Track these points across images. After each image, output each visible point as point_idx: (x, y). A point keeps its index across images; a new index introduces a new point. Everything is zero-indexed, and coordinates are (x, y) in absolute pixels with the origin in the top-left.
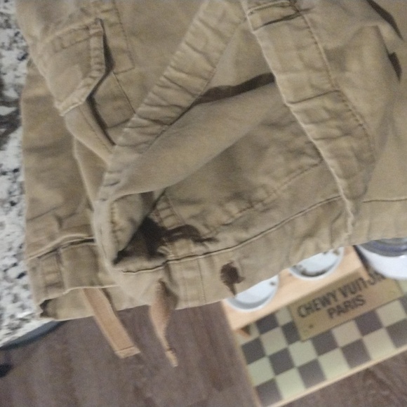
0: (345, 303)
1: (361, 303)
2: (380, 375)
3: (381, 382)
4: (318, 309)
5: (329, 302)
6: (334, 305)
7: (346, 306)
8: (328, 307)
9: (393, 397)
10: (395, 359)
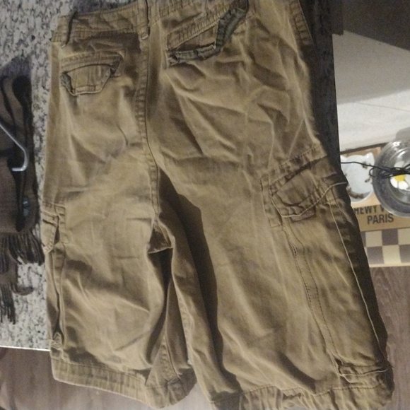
0: (380, 216)
1: (391, 220)
2: (387, 276)
3: (385, 280)
4: (362, 213)
5: (370, 212)
6: (373, 214)
7: (380, 219)
8: (369, 214)
9: (389, 293)
10: (399, 268)
